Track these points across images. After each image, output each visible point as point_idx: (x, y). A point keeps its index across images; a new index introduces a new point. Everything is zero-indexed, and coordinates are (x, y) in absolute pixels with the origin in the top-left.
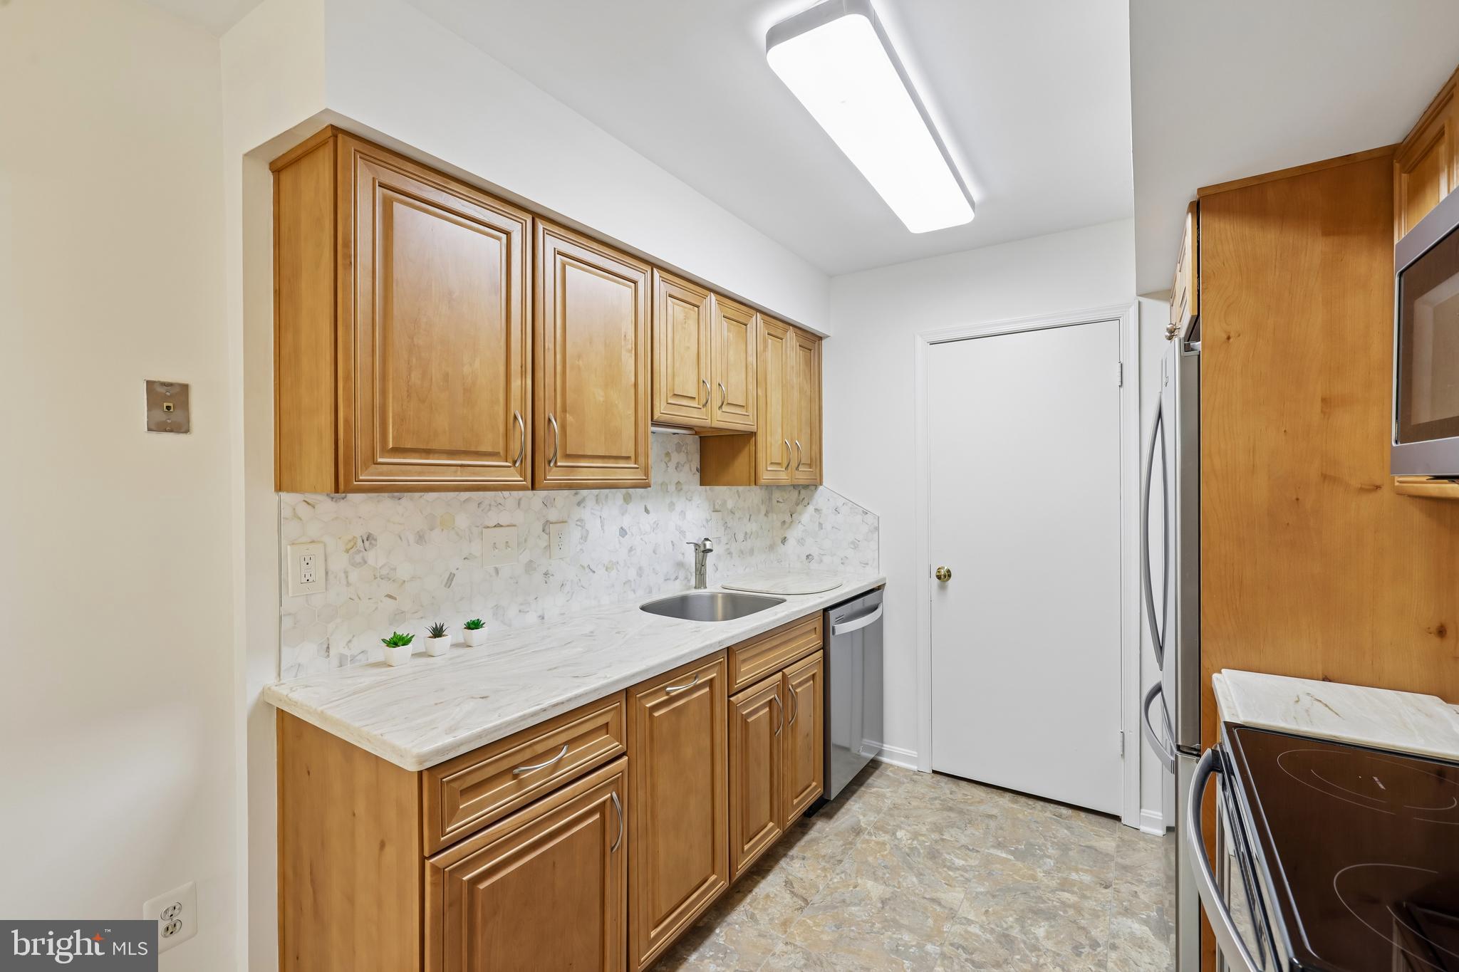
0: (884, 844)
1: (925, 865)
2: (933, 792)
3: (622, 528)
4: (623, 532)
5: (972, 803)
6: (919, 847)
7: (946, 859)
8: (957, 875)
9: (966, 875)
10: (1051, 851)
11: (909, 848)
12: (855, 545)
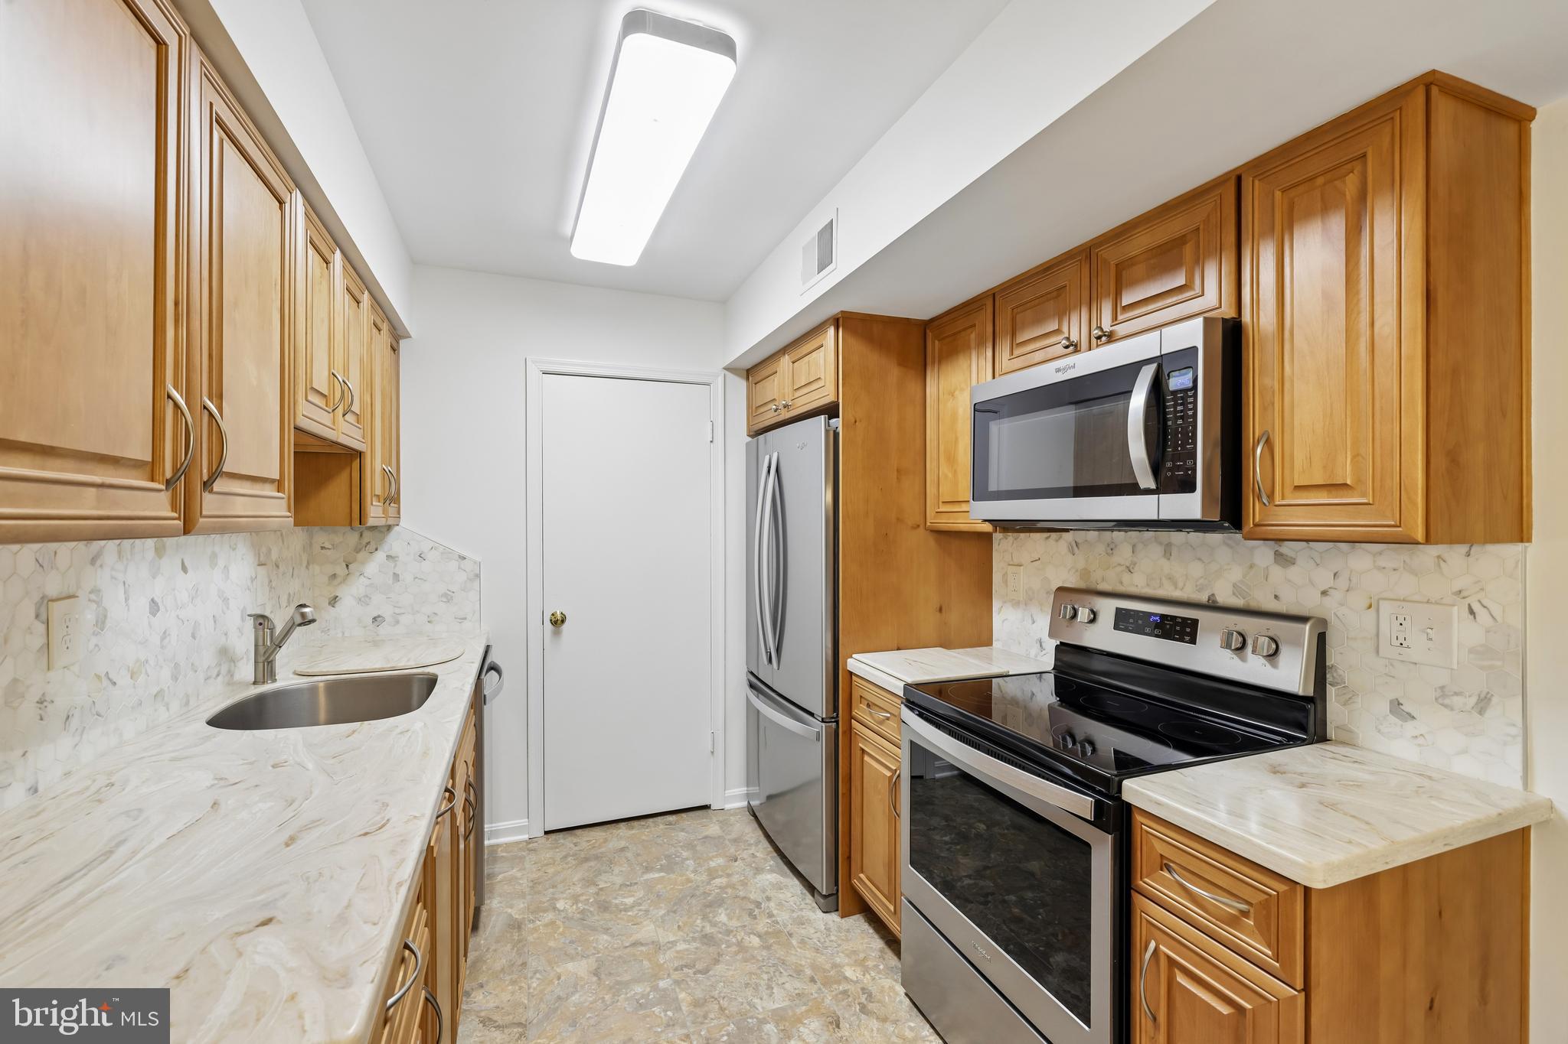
0: (552, 923)
1: (605, 920)
2: (558, 852)
3: (153, 600)
4: (154, 607)
5: (600, 845)
6: (586, 907)
7: (616, 904)
8: (637, 912)
9: (642, 908)
10: (685, 854)
11: (578, 913)
12: (448, 597)
